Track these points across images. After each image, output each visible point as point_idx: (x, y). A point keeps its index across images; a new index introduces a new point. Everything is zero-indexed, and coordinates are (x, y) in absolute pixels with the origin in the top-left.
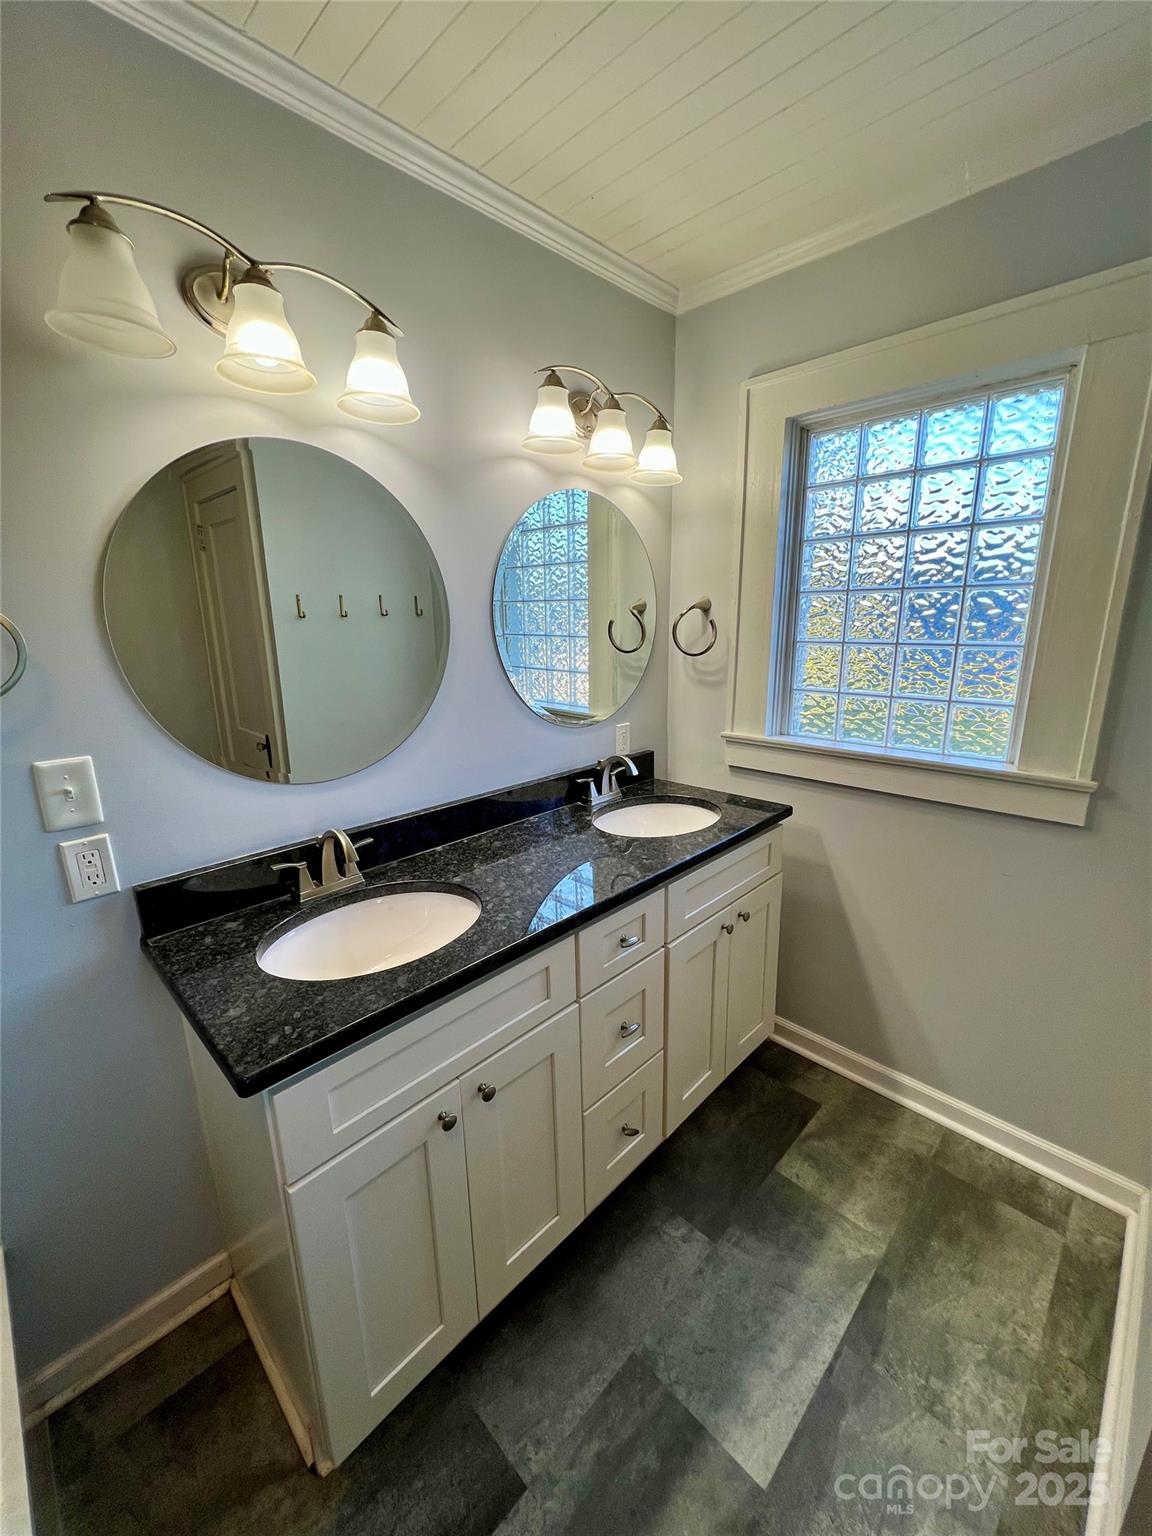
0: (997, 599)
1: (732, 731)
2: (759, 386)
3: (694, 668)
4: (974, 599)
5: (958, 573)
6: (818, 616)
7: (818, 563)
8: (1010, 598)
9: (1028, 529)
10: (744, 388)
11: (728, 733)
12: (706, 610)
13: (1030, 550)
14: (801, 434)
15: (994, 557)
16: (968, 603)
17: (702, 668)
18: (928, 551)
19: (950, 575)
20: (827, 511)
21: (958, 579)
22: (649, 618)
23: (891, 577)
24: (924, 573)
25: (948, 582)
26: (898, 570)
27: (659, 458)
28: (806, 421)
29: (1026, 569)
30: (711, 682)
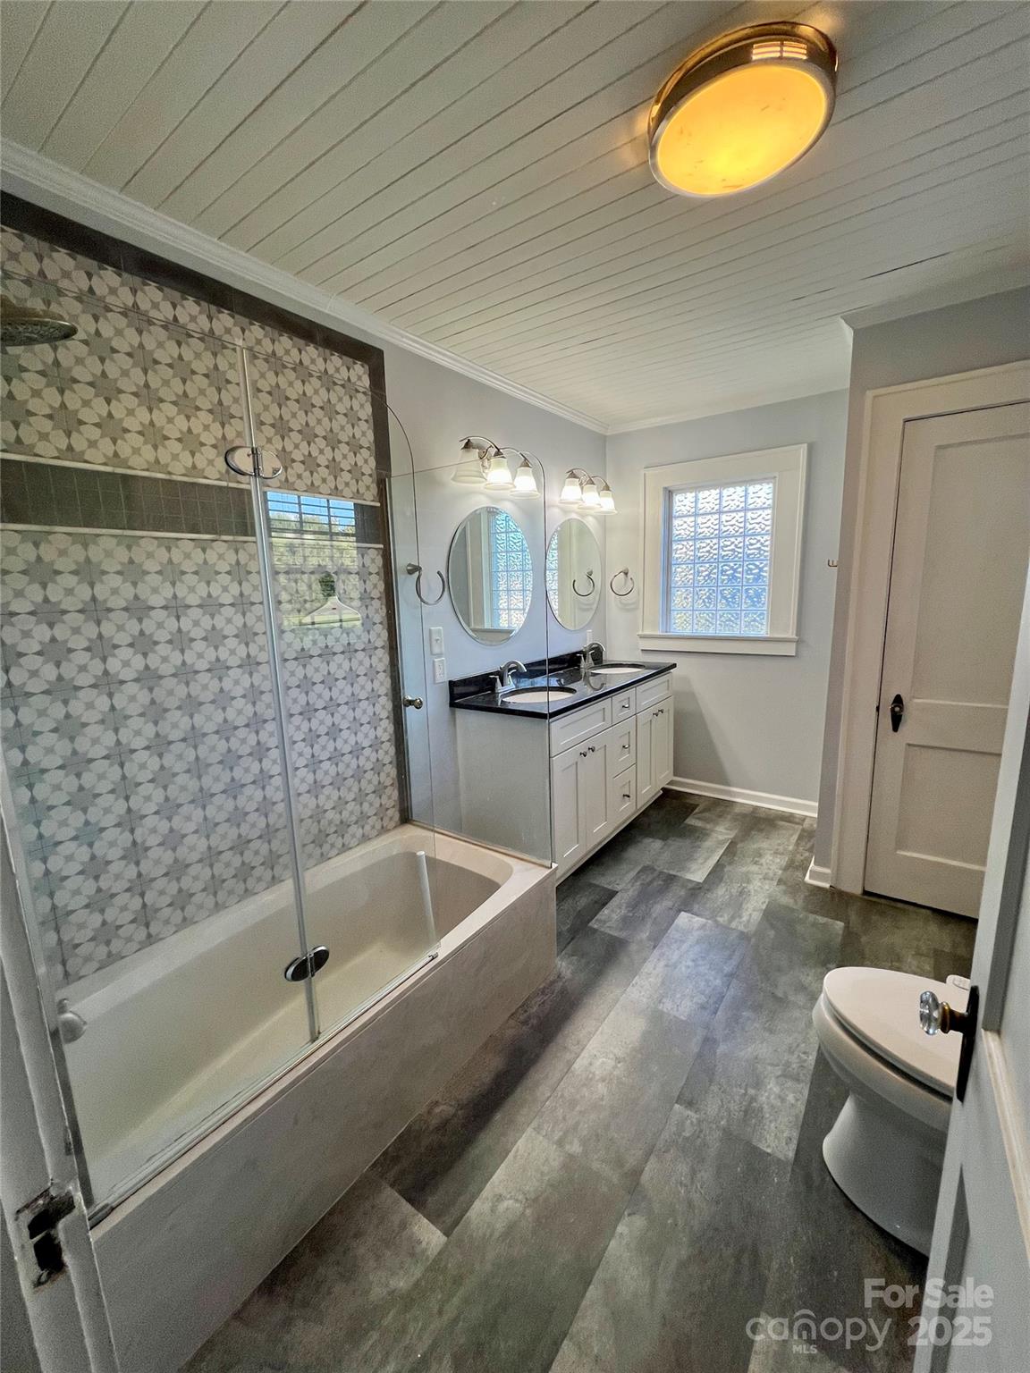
0: (757, 566)
1: (643, 630)
2: (650, 472)
3: (621, 603)
4: (747, 566)
5: (740, 555)
6: (680, 574)
7: (680, 551)
8: (761, 566)
9: (766, 537)
10: (642, 472)
11: (640, 633)
12: (626, 574)
13: (767, 546)
14: (669, 494)
15: (755, 549)
16: (745, 568)
17: (625, 602)
18: (727, 546)
19: (737, 556)
20: (681, 527)
21: (740, 558)
22: (596, 577)
23: (712, 557)
24: (727, 555)
25: (737, 559)
26: (715, 554)
27: (606, 503)
28: (670, 489)
29: (766, 554)
30: (627, 608)
